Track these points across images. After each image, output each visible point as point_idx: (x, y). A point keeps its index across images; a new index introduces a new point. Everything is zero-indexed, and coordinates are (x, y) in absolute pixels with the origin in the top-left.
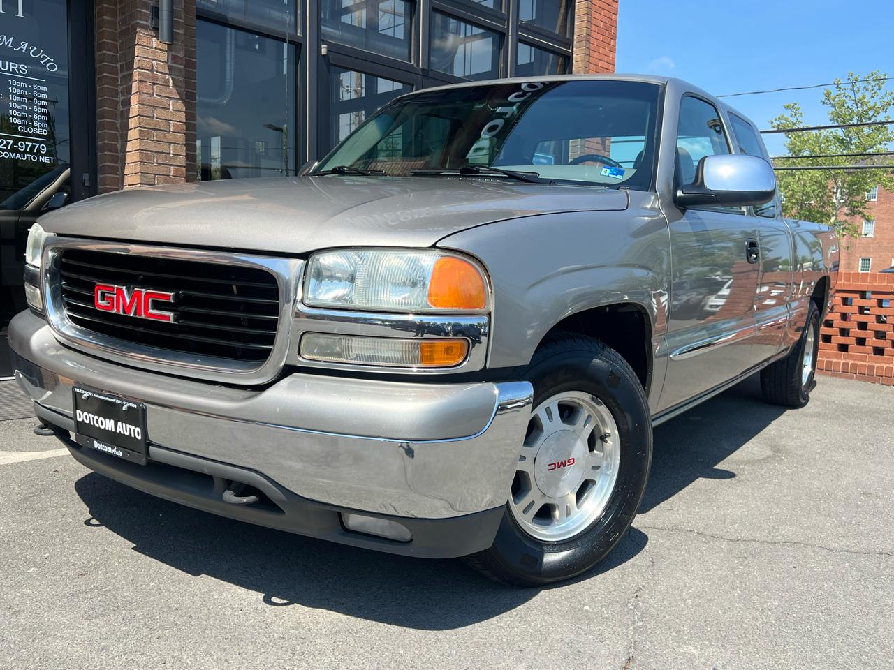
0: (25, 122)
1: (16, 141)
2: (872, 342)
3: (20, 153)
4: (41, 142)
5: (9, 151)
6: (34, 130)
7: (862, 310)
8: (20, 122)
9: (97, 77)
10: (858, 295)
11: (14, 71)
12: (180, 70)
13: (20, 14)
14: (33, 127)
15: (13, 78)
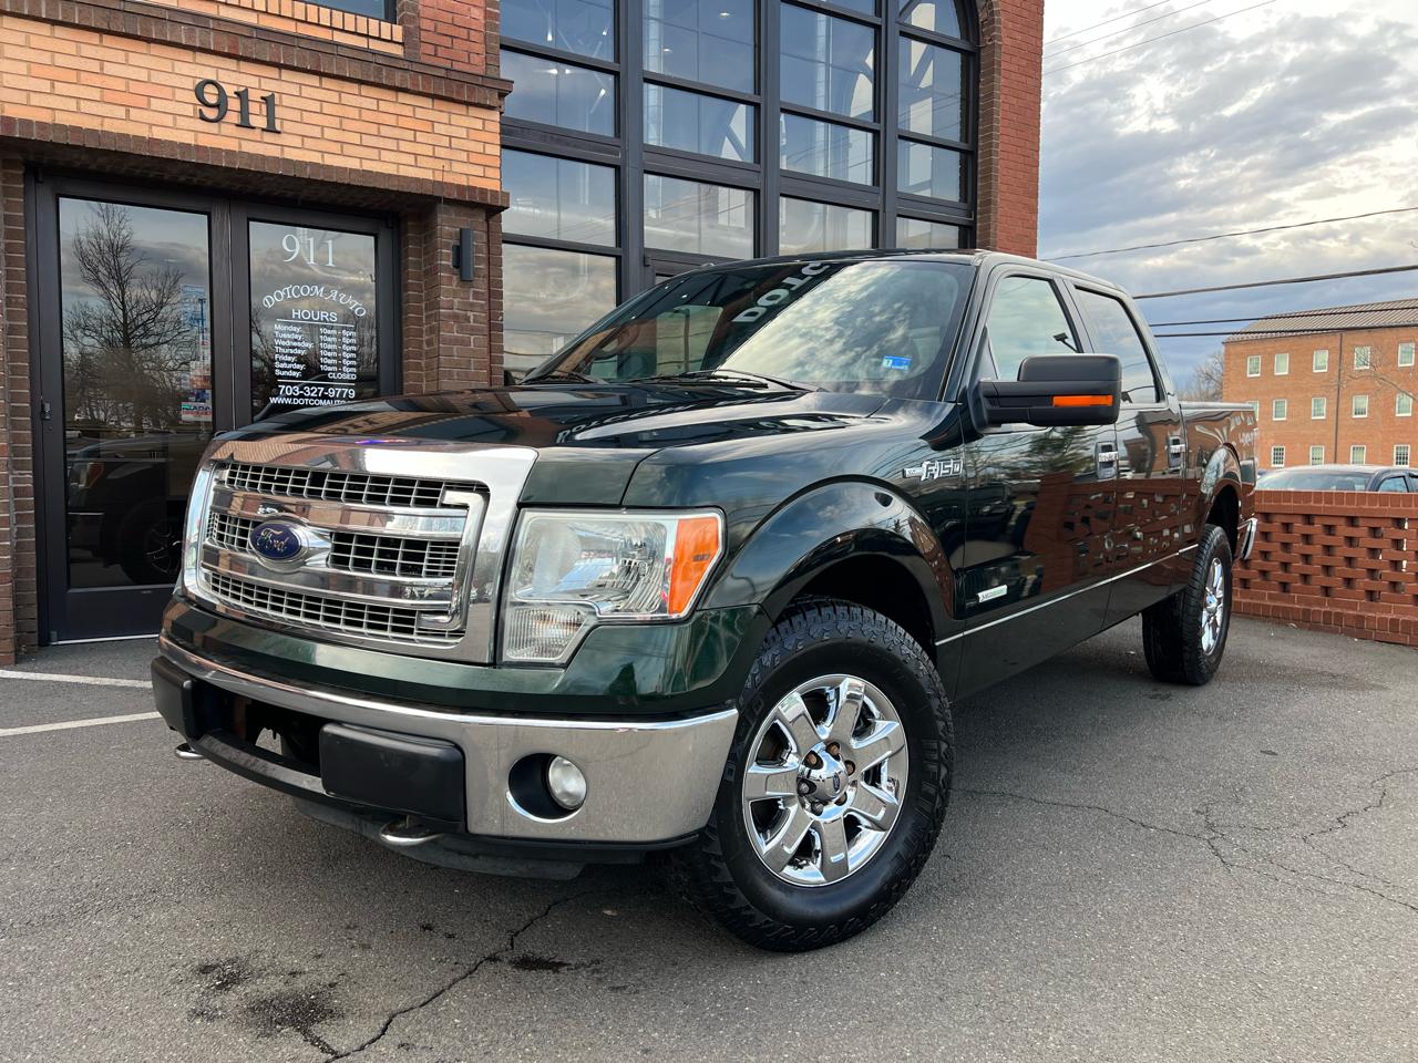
0: (335, 369)
1: (327, 387)
2: (1363, 583)
3: (330, 399)
4: (350, 387)
5: (318, 398)
6: (343, 376)
7: (1350, 540)
8: (330, 369)
9: (404, 317)
10: (1343, 521)
11: (325, 320)
12: (482, 305)
13: (330, 264)
14: (342, 372)
15: (325, 326)
